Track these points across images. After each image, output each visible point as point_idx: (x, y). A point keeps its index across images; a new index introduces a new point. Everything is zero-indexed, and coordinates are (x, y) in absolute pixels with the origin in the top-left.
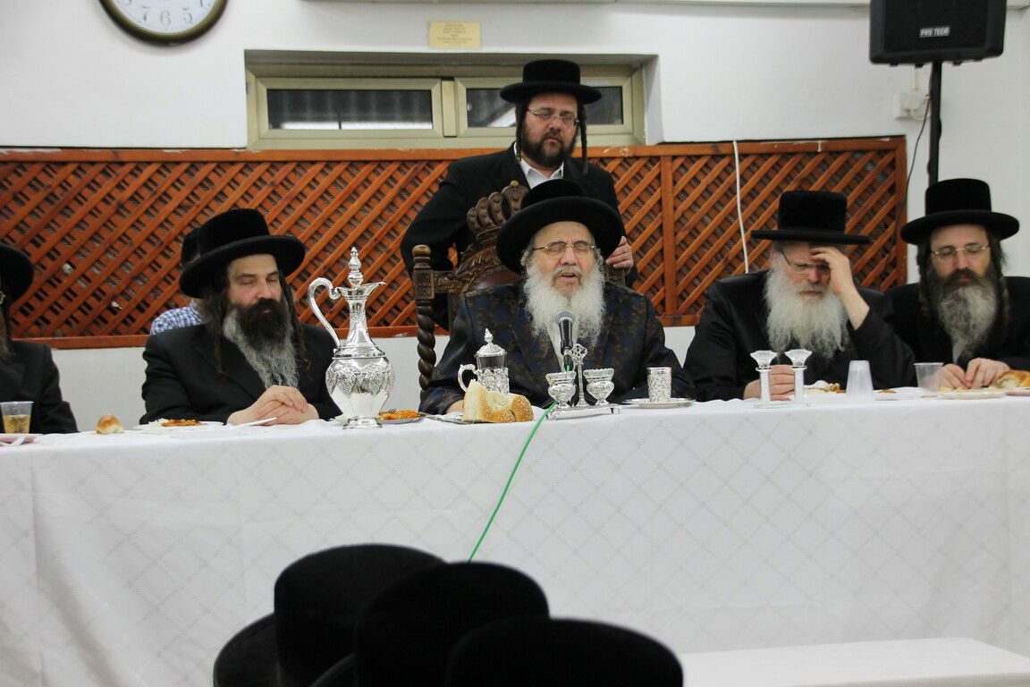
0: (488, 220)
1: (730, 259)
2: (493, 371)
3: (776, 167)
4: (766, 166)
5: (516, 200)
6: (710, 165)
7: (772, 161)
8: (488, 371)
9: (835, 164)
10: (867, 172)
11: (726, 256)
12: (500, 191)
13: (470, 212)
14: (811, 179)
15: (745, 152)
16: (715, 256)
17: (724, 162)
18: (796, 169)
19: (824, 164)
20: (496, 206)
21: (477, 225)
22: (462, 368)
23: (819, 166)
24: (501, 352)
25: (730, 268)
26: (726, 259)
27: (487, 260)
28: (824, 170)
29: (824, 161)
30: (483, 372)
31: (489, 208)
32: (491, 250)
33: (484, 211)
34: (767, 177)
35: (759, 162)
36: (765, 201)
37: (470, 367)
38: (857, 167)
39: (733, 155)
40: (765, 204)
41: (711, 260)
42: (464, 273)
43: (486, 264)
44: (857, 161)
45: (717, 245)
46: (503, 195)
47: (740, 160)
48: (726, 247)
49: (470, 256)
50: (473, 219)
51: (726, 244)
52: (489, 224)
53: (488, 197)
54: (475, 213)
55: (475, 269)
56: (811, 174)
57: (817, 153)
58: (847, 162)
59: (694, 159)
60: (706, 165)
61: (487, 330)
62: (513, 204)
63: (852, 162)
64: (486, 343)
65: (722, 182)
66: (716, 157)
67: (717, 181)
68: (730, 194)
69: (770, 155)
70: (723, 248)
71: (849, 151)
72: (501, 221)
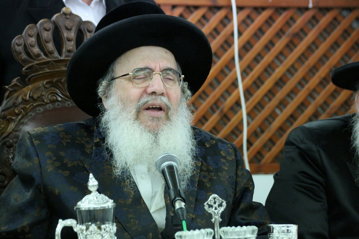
0: (36, 50)
1: (225, 110)
2: (99, 228)
3: (269, 21)
4: (260, 19)
5: (69, 29)
6: (208, 16)
7: (265, 14)
8: (93, 227)
9: (325, 20)
10: (353, 29)
11: (221, 107)
12: (50, 17)
13: (15, 40)
14: (302, 34)
15: (241, 4)
16: (212, 108)
17: (221, 14)
18: (288, 24)
19: (314, 20)
20: (47, 35)
21: (24, 56)
22: (61, 224)
23: (309, 22)
24: (109, 203)
25: (225, 119)
26: (222, 111)
27: (35, 96)
28: (313, 26)
29: (314, 17)
30: (87, 229)
31: (38, 37)
32: (41, 85)
33: (33, 40)
34: (260, 31)
35: (253, 15)
36: (259, 54)
37: (70, 222)
38: (344, 24)
39: (230, 7)
40: (259, 58)
41: (207, 112)
42: (10, 110)
43: (35, 100)
44: (344, 17)
45: (214, 96)
46: (54, 23)
47: (238, 13)
48: (222, 99)
49: (15, 91)
50: (20, 49)
51: (222, 96)
52: (38, 55)
53: (36, 23)
54: (22, 41)
55: (22, 106)
56: (302, 30)
57: (307, 9)
58: (335, 19)
59: (192, 9)
60: (204, 17)
61: (91, 175)
62: (66, 34)
63: (339, 18)
64: (90, 192)
65: (218, 33)
66: (215, 8)
67: (214, 33)
68: (226, 46)
69: (263, 9)
70: (218, 100)
71: (338, 8)
72: (51, 53)
